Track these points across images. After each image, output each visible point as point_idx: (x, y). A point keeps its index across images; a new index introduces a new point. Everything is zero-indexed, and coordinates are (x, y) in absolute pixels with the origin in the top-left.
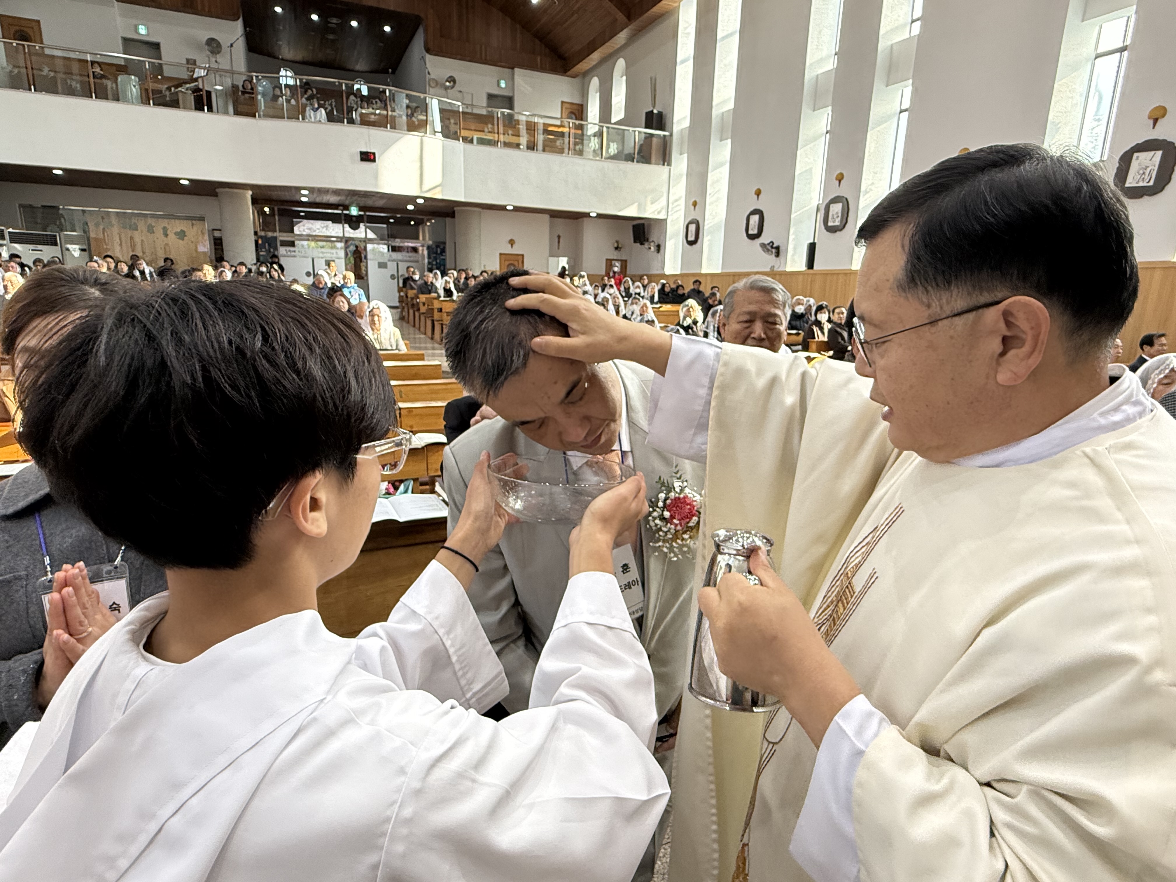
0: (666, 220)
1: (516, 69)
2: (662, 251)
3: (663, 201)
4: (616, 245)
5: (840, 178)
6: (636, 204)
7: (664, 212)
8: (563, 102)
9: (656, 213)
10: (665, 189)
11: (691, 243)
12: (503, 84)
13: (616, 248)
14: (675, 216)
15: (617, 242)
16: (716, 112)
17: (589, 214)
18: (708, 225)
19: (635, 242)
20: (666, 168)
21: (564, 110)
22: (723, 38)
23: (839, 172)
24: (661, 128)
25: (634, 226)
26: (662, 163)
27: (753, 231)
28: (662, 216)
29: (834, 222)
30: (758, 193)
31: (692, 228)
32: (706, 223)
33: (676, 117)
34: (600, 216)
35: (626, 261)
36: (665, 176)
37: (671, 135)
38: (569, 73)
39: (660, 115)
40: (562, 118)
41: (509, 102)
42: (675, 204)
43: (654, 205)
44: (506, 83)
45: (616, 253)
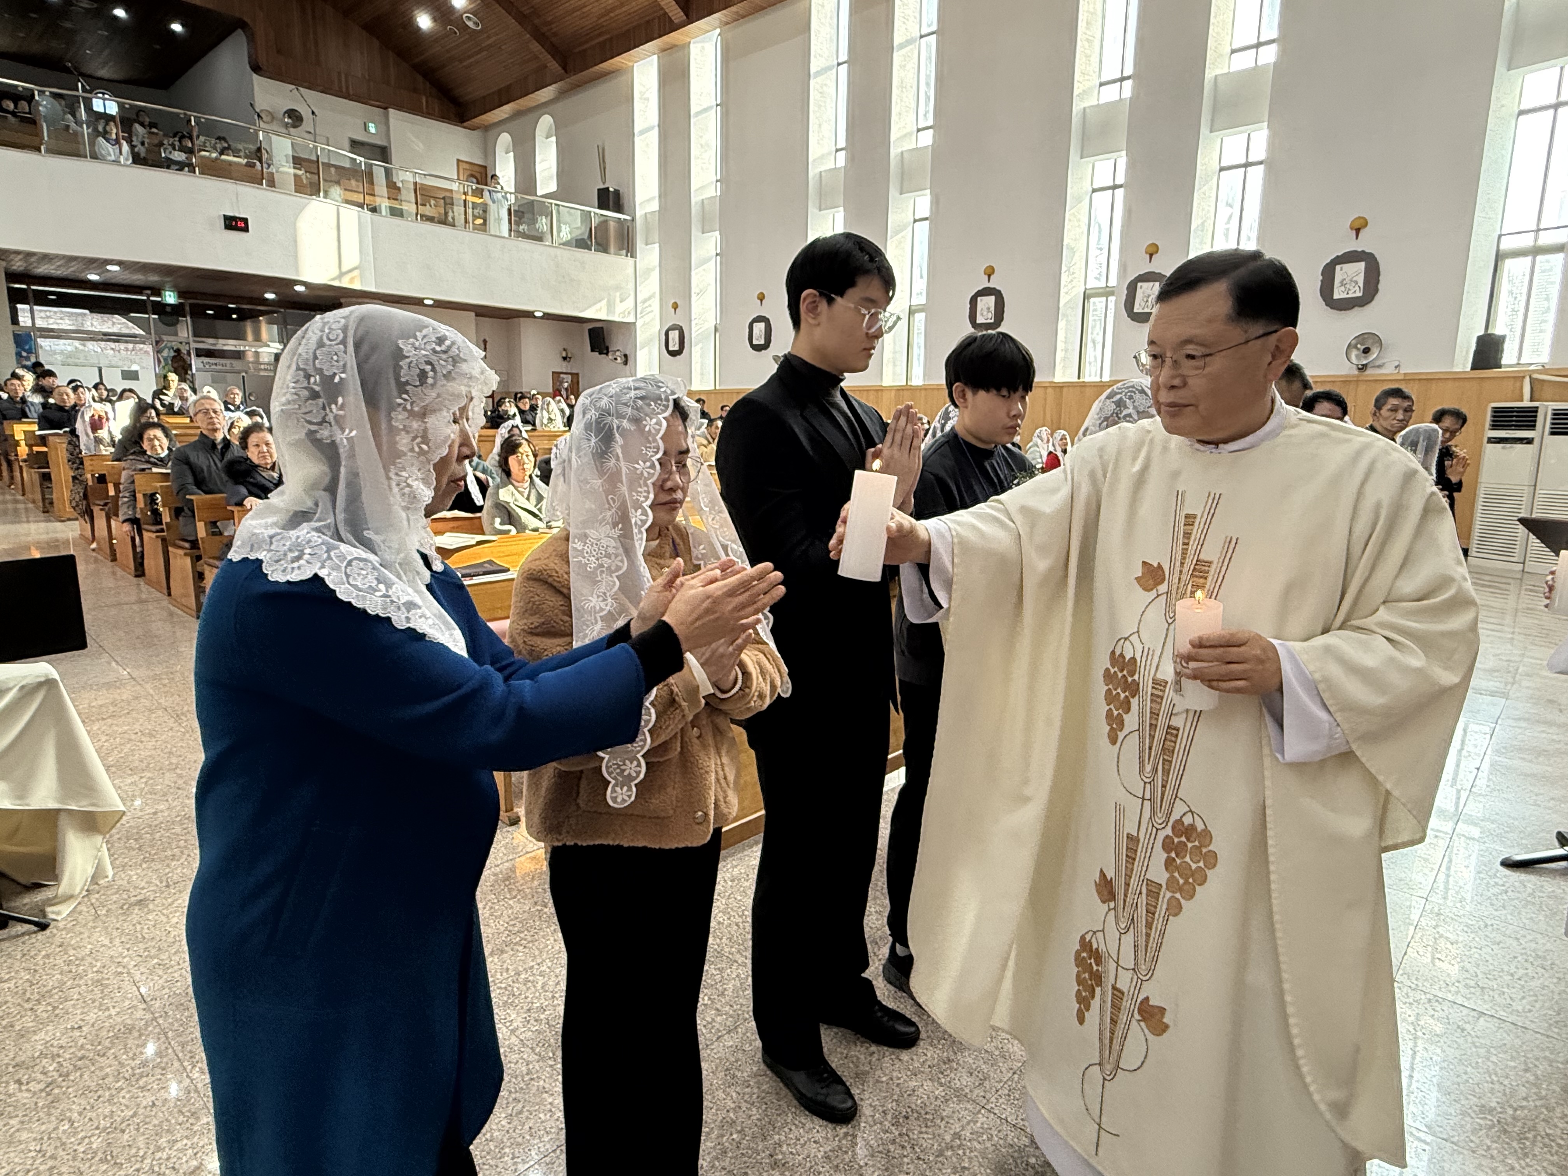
0: (634, 324)
1: (391, 111)
2: (630, 362)
3: (630, 301)
4: (564, 354)
6: (600, 304)
7: (632, 314)
8: (458, 161)
9: (625, 314)
10: (631, 285)
11: (673, 354)
12: (372, 129)
13: (565, 358)
14: (647, 319)
15: (565, 350)
16: (695, 199)
17: (533, 312)
18: (695, 332)
19: (592, 350)
20: (630, 261)
21: (461, 170)
22: (698, 113)
24: (619, 208)
25: (590, 330)
26: (624, 252)
27: (759, 340)
28: (629, 319)
30: (761, 297)
31: (674, 335)
32: (694, 329)
33: (639, 199)
34: (547, 316)
35: (577, 374)
36: (631, 270)
37: (633, 220)
38: (467, 124)
39: (617, 193)
41: (383, 153)
42: (646, 304)
43: (622, 304)
44: (377, 128)
45: (565, 364)
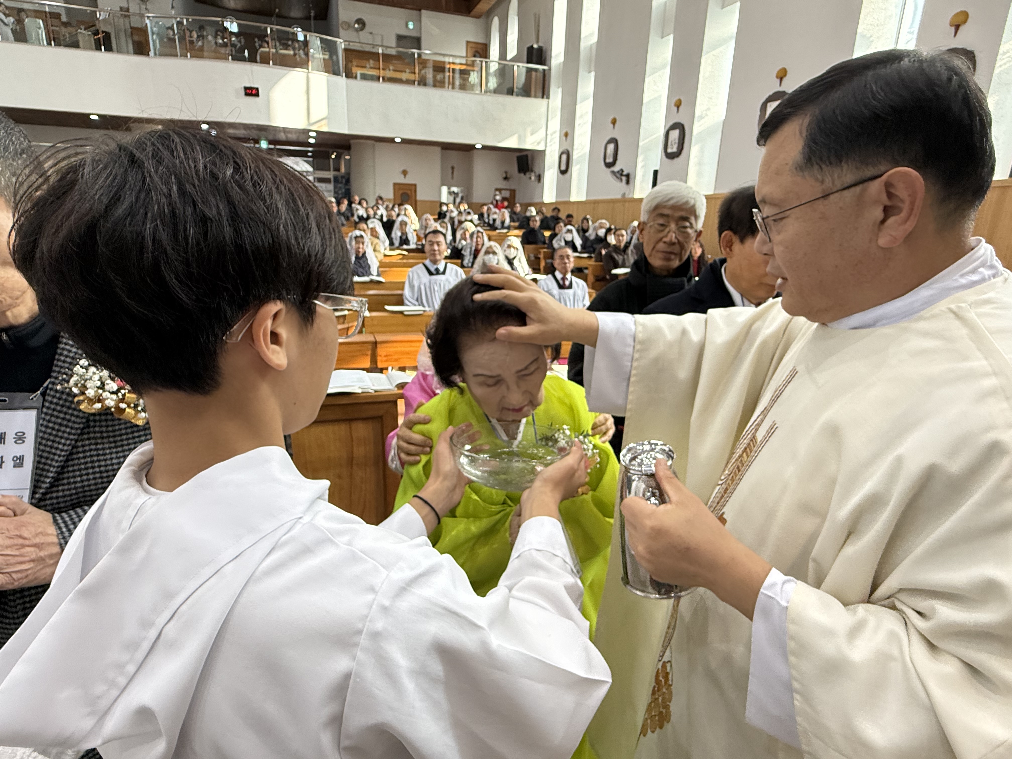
0: (545, 151)
1: (423, 12)
2: (541, 181)
3: (541, 134)
4: (504, 176)
5: (678, 105)
6: (516, 136)
7: (543, 144)
8: (468, 42)
9: (536, 144)
10: (543, 122)
11: (563, 173)
12: (411, 26)
13: (506, 178)
15: (506, 172)
16: (583, 47)
17: (475, 145)
18: (575, 155)
19: (519, 172)
20: (545, 101)
21: (469, 49)
23: (677, 98)
24: (541, 62)
25: (517, 157)
26: (541, 96)
27: (610, 159)
28: (540, 147)
29: (672, 148)
30: (614, 122)
31: (564, 157)
32: (575, 153)
33: (554, 51)
34: (484, 148)
35: (515, 190)
36: (544, 109)
37: (550, 69)
38: (473, 13)
39: (540, 49)
40: (467, 57)
41: (417, 42)
42: (552, 136)
43: (534, 136)
44: (414, 25)
45: (505, 182)
